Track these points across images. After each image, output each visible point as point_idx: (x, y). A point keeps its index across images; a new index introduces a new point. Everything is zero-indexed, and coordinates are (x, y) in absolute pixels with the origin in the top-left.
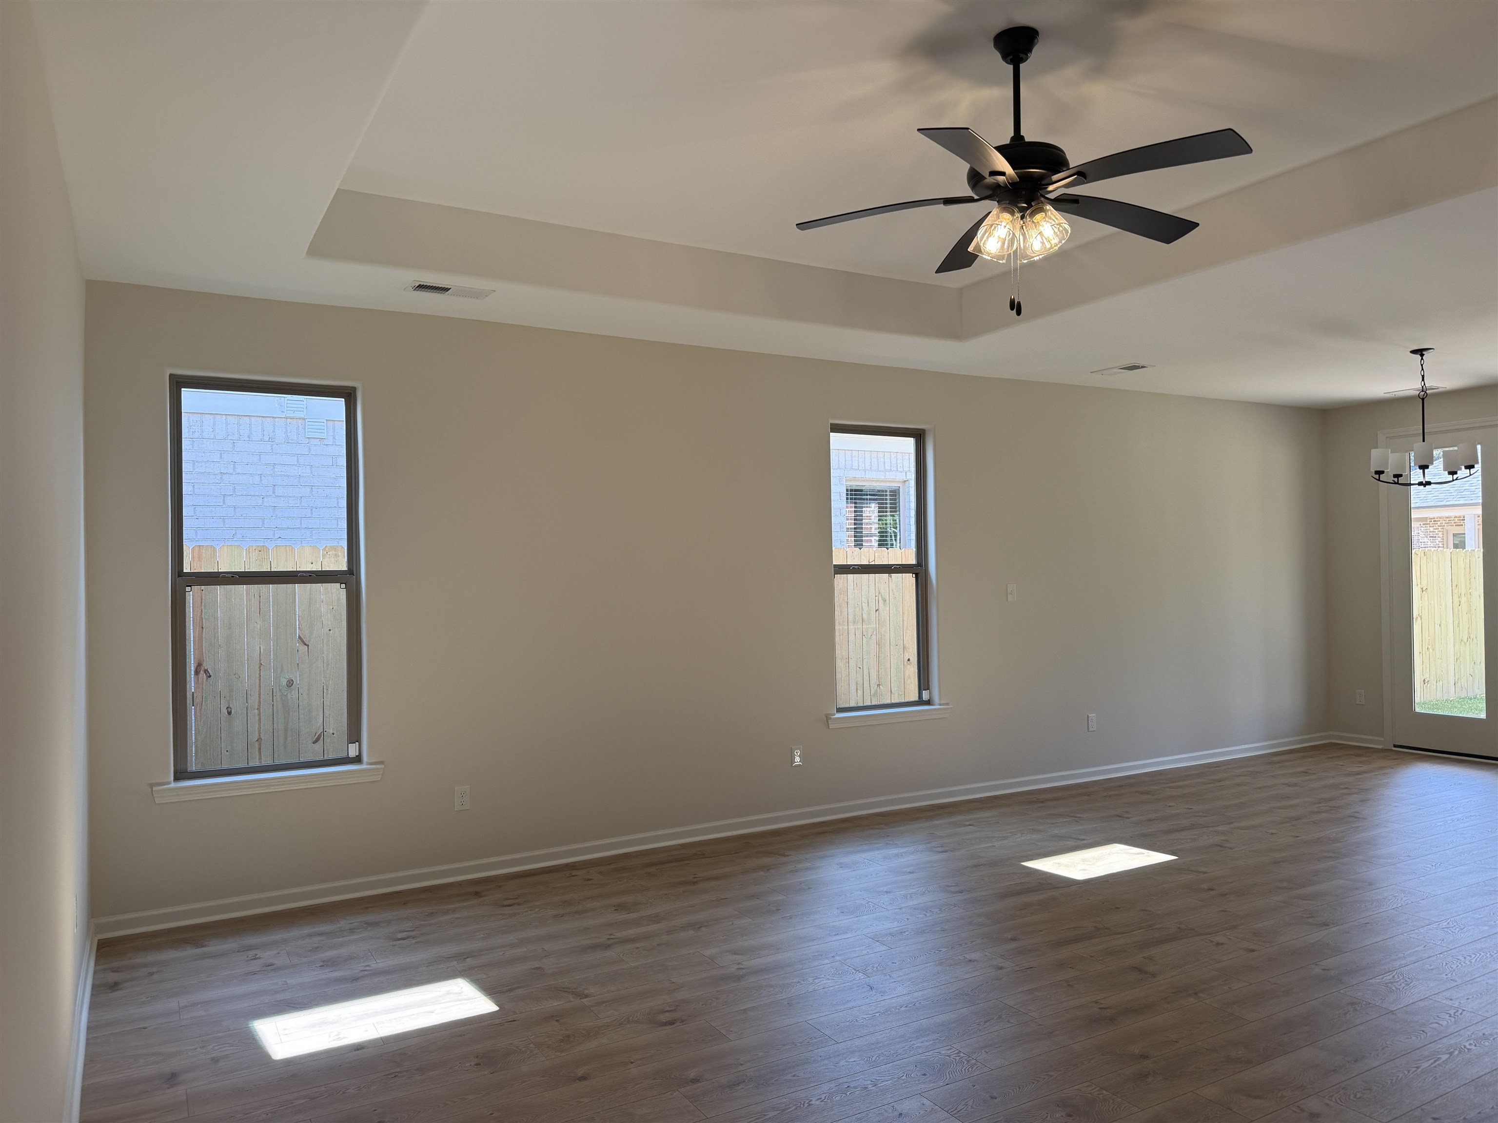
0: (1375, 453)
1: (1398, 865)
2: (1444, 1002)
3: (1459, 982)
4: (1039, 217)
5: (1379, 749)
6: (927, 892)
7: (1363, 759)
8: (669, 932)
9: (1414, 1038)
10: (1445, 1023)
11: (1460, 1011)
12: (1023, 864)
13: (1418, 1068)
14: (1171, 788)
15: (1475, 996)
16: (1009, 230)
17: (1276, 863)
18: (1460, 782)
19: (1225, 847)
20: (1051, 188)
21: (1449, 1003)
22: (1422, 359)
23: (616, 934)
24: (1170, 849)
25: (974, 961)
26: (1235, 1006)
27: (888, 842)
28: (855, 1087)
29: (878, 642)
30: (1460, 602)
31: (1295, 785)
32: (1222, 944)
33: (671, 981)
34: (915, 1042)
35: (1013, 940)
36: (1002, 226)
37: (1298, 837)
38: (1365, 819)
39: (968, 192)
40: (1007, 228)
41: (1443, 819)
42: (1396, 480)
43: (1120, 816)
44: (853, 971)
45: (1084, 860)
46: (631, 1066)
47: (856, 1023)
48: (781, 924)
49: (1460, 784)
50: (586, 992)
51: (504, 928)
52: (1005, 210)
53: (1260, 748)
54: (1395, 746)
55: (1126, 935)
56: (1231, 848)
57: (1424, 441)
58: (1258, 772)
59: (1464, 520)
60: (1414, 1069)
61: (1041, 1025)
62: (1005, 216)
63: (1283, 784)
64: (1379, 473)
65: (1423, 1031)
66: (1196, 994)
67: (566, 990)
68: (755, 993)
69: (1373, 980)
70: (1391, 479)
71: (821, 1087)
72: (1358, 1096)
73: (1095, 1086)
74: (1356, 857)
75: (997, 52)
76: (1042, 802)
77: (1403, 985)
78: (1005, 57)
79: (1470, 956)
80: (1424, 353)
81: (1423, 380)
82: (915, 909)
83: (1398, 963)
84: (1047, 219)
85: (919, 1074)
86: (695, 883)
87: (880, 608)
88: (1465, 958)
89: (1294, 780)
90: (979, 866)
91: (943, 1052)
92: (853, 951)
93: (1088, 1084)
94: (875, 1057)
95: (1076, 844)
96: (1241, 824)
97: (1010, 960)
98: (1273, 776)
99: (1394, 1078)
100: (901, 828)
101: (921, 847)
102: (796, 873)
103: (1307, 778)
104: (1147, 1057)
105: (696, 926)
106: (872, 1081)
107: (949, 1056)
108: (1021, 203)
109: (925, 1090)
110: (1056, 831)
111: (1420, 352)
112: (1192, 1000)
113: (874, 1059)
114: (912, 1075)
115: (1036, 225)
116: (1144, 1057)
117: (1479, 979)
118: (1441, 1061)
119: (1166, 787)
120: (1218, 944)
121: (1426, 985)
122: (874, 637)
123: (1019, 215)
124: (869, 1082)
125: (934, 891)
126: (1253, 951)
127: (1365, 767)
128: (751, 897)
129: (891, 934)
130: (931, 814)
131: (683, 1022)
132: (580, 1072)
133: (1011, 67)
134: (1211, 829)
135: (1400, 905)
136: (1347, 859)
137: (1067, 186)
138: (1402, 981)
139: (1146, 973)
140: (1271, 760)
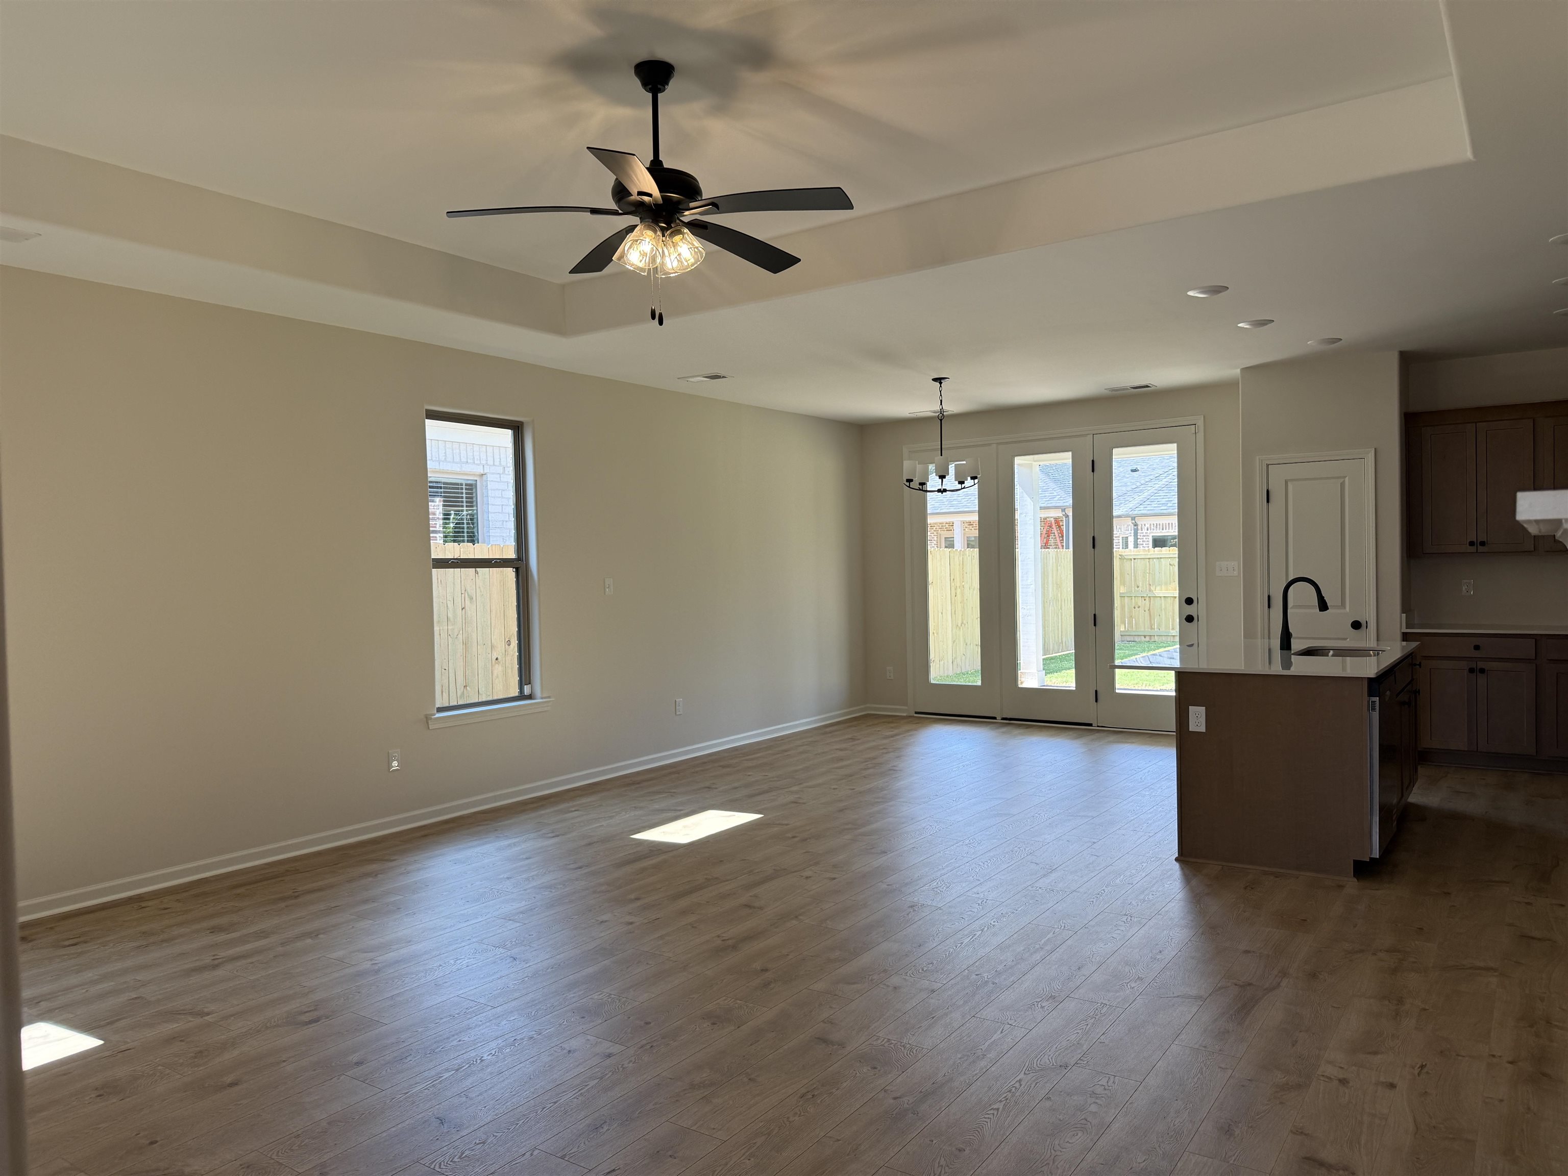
0: (907, 464)
1: (929, 803)
2: (973, 896)
3: (982, 880)
4: (677, 238)
5: (904, 716)
6: (547, 872)
7: (892, 725)
8: (283, 944)
9: (957, 924)
10: (976, 910)
11: (985, 900)
12: (632, 836)
13: (962, 943)
14: (747, 760)
15: (993, 889)
16: (653, 246)
17: (841, 811)
18: (966, 737)
19: (800, 803)
20: (687, 213)
21: (977, 896)
22: (941, 386)
23: (221, 954)
24: (757, 809)
25: (606, 921)
26: (828, 921)
27: (497, 835)
28: (522, 1039)
29: (464, 643)
30: (956, 593)
31: (845, 749)
32: (810, 877)
33: (302, 985)
34: (568, 994)
35: (638, 899)
36: (647, 242)
37: (854, 789)
38: (900, 770)
39: (613, 206)
40: (650, 244)
41: (957, 766)
42: (921, 487)
43: (709, 788)
44: (493, 948)
45: (685, 827)
46: (285, 1064)
47: (508, 989)
48: (405, 920)
49: (966, 738)
50: (206, 1010)
51: (77, 967)
52: (649, 227)
53: (815, 722)
54: (916, 713)
55: (733, 881)
56: (804, 803)
57: (941, 455)
58: (815, 742)
59: (953, 526)
60: (960, 944)
61: (676, 961)
62: (648, 233)
63: (837, 749)
64: (910, 481)
65: (962, 918)
66: (796, 917)
67: (181, 1012)
68: (398, 981)
69: (924, 887)
70: (917, 486)
71: (489, 1045)
72: (925, 970)
73: (730, 999)
74: (899, 800)
75: (637, 79)
76: (638, 783)
77: (945, 888)
78: (645, 85)
79: (987, 862)
80: (942, 381)
81: (941, 404)
82: (540, 888)
83: (939, 874)
84: (684, 241)
85: (578, 1018)
86: (296, 897)
87: (466, 606)
88: (984, 863)
89: (844, 746)
90: (593, 843)
91: (596, 997)
92: (488, 932)
93: (724, 998)
94: (534, 1012)
95: (675, 814)
96: (810, 784)
97: (639, 916)
98: (827, 744)
99: (947, 953)
100: (509, 822)
101: (532, 835)
102: (408, 875)
103: (854, 743)
104: (767, 970)
105: (314, 934)
106: (536, 1031)
107: (602, 999)
108: (661, 223)
109: (587, 1029)
110: (657, 806)
111: (939, 380)
112: (794, 922)
113: (533, 1014)
114: (572, 1020)
115: (675, 245)
116: (765, 970)
117: (994, 877)
118: (977, 936)
119: (744, 760)
120: (807, 878)
121: (960, 886)
122: (460, 636)
123: (659, 233)
124: (534, 1033)
125: (554, 871)
126: (834, 879)
127: (896, 731)
128: (366, 901)
129: (522, 913)
130: (535, 805)
131: (328, 1018)
132: (229, 1079)
133: (650, 95)
134: (786, 790)
135: (935, 831)
136: (893, 802)
137: (701, 214)
138: (944, 885)
139: (754, 907)
140: (823, 731)
